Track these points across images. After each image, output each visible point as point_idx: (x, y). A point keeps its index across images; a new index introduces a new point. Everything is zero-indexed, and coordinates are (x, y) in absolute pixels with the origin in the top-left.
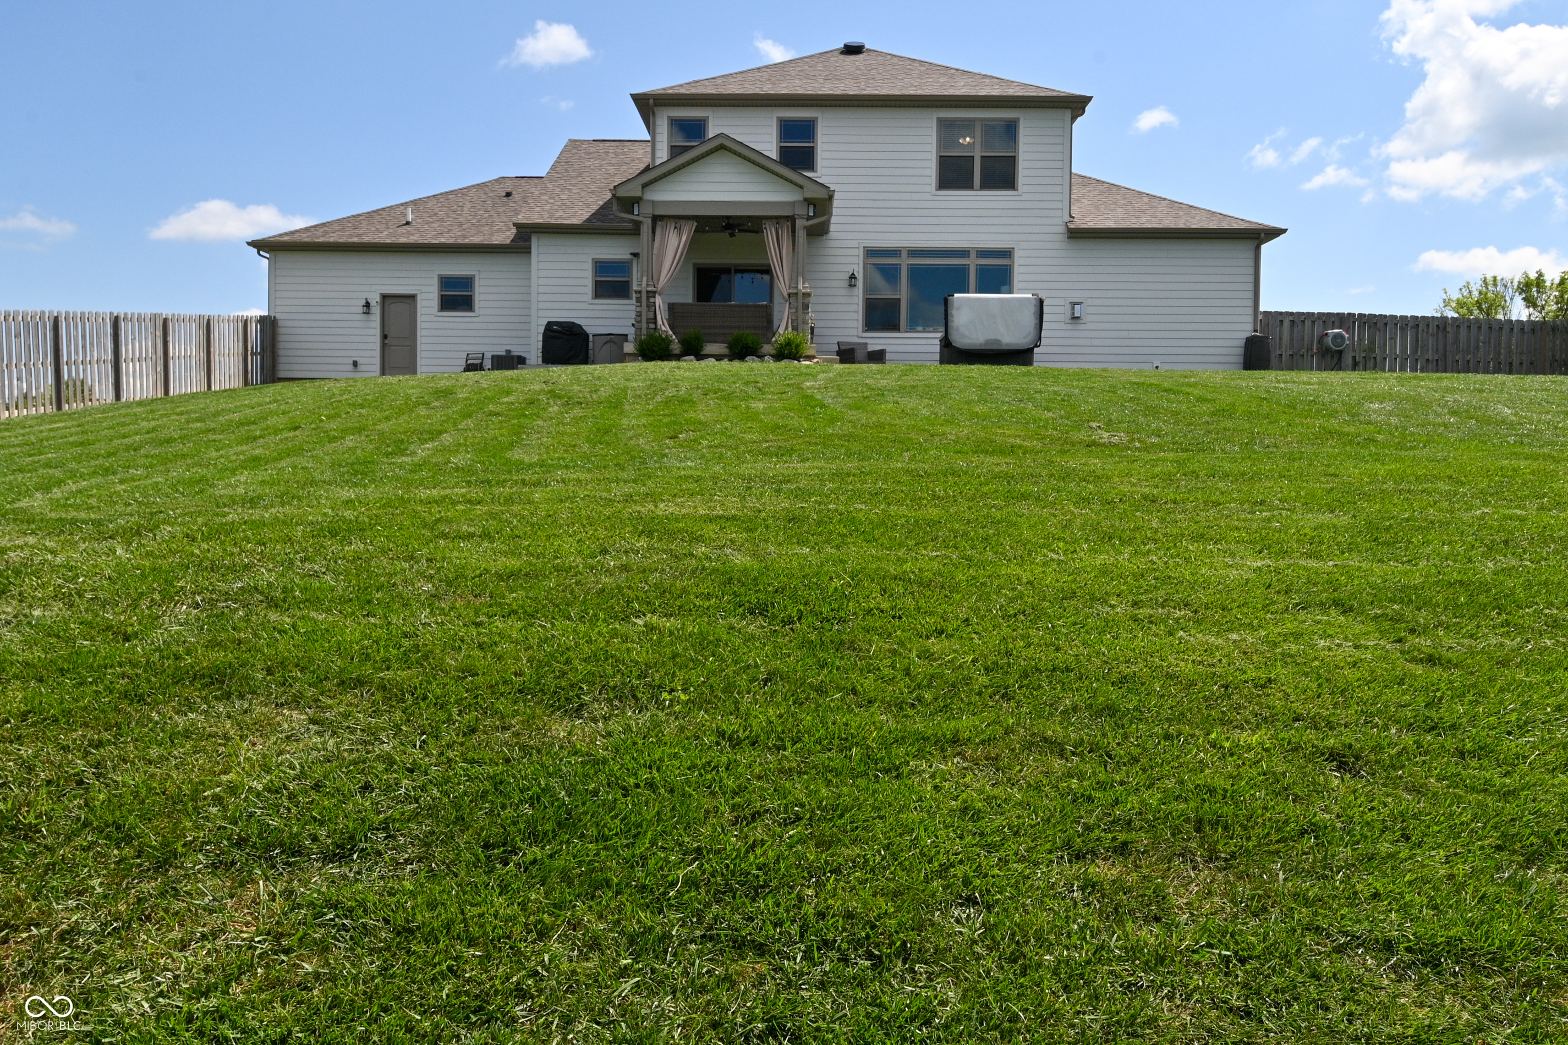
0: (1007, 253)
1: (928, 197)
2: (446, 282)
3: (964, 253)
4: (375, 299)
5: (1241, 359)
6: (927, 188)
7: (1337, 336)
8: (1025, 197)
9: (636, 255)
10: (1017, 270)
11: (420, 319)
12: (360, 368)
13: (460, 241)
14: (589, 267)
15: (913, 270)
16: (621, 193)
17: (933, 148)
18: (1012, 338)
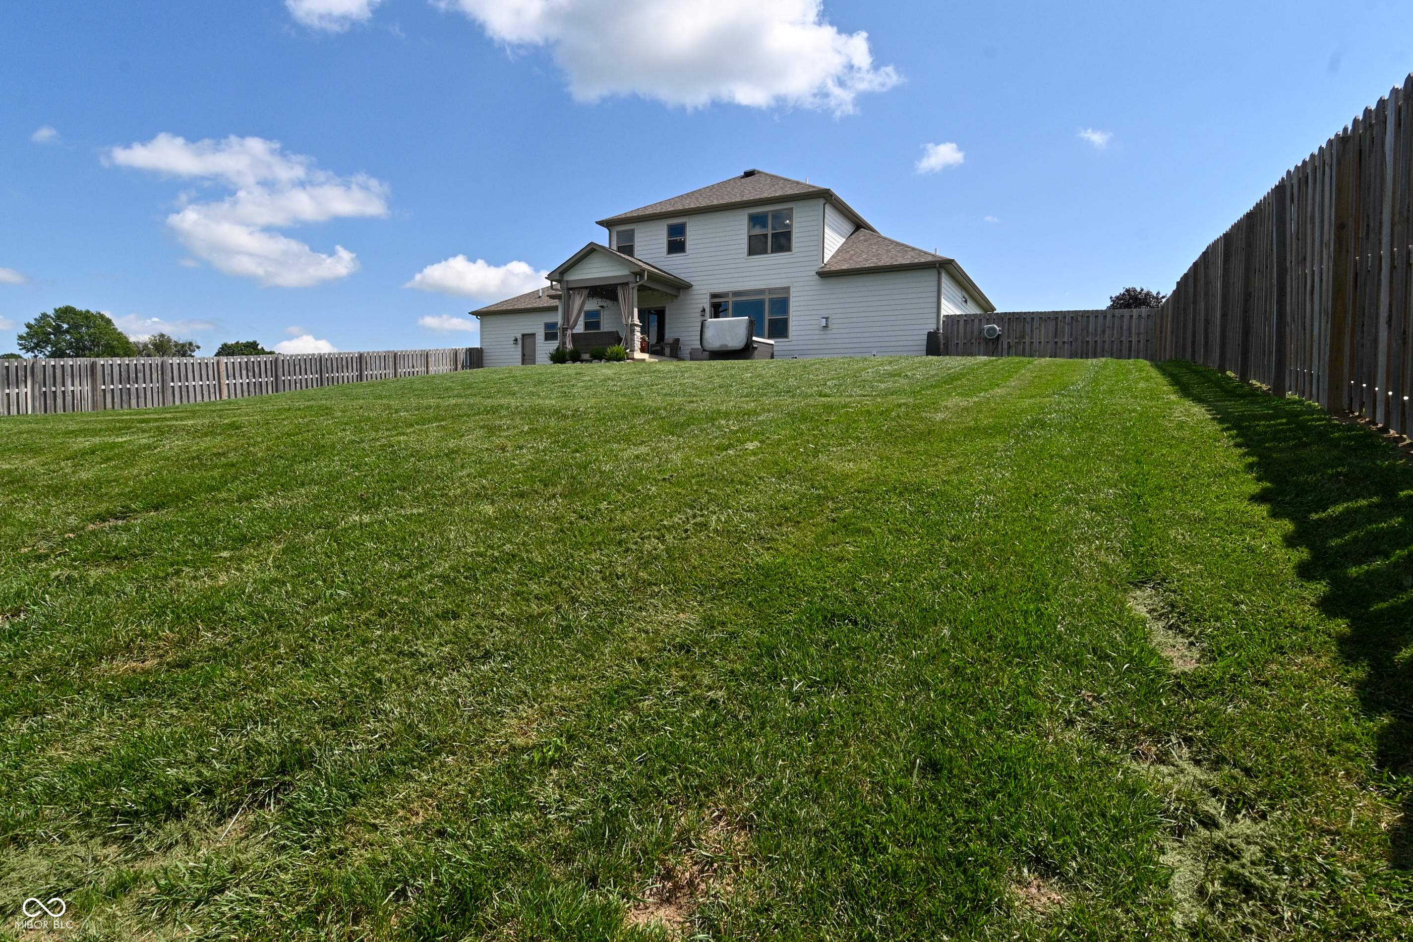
0: (787, 290)
1: (743, 260)
2: (547, 327)
3: (763, 291)
4: (519, 336)
6: (743, 256)
7: (989, 329)
8: (797, 255)
10: (792, 300)
11: (537, 344)
15: (735, 304)
17: (746, 231)
18: (733, 343)
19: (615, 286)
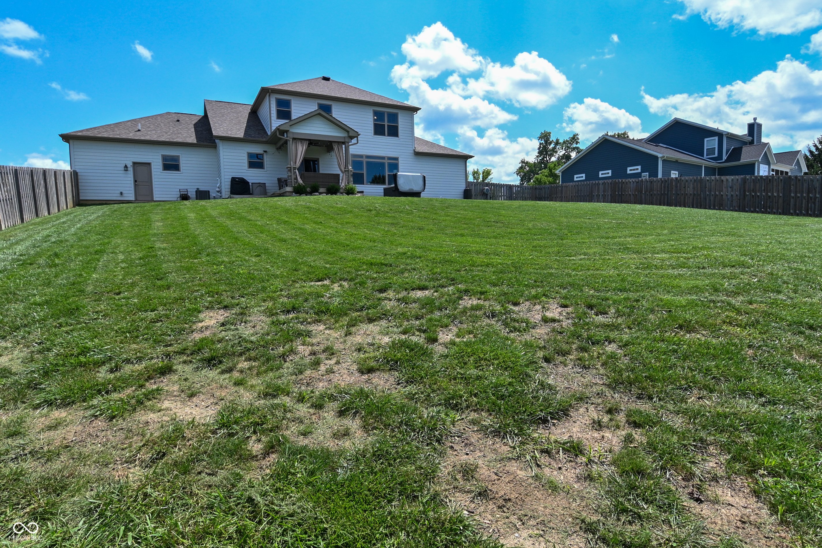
0: (396, 159)
1: (371, 137)
2: (165, 158)
3: (383, 158)
4: (130, 164)
5: (463, 196)
6: (371, 134)
7: (487, 189)
8: (401, 140)
9: (265, 151)
10: (400, 165)
11: (153, 173)
12: (125, 195)
13: (171, 140)
14: (246, 155)
15: (368, 163)
16: (282, 128)
17: (372, 120)
18: (417, 188)
19: (331, 142)
